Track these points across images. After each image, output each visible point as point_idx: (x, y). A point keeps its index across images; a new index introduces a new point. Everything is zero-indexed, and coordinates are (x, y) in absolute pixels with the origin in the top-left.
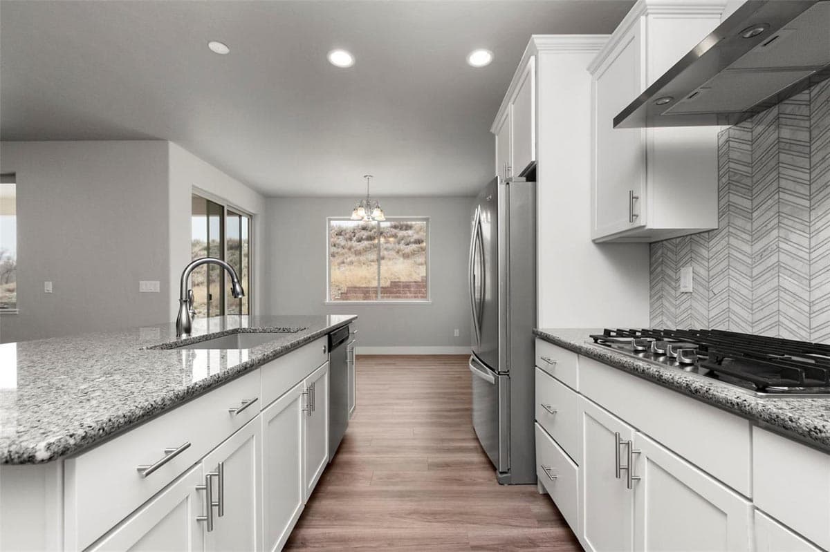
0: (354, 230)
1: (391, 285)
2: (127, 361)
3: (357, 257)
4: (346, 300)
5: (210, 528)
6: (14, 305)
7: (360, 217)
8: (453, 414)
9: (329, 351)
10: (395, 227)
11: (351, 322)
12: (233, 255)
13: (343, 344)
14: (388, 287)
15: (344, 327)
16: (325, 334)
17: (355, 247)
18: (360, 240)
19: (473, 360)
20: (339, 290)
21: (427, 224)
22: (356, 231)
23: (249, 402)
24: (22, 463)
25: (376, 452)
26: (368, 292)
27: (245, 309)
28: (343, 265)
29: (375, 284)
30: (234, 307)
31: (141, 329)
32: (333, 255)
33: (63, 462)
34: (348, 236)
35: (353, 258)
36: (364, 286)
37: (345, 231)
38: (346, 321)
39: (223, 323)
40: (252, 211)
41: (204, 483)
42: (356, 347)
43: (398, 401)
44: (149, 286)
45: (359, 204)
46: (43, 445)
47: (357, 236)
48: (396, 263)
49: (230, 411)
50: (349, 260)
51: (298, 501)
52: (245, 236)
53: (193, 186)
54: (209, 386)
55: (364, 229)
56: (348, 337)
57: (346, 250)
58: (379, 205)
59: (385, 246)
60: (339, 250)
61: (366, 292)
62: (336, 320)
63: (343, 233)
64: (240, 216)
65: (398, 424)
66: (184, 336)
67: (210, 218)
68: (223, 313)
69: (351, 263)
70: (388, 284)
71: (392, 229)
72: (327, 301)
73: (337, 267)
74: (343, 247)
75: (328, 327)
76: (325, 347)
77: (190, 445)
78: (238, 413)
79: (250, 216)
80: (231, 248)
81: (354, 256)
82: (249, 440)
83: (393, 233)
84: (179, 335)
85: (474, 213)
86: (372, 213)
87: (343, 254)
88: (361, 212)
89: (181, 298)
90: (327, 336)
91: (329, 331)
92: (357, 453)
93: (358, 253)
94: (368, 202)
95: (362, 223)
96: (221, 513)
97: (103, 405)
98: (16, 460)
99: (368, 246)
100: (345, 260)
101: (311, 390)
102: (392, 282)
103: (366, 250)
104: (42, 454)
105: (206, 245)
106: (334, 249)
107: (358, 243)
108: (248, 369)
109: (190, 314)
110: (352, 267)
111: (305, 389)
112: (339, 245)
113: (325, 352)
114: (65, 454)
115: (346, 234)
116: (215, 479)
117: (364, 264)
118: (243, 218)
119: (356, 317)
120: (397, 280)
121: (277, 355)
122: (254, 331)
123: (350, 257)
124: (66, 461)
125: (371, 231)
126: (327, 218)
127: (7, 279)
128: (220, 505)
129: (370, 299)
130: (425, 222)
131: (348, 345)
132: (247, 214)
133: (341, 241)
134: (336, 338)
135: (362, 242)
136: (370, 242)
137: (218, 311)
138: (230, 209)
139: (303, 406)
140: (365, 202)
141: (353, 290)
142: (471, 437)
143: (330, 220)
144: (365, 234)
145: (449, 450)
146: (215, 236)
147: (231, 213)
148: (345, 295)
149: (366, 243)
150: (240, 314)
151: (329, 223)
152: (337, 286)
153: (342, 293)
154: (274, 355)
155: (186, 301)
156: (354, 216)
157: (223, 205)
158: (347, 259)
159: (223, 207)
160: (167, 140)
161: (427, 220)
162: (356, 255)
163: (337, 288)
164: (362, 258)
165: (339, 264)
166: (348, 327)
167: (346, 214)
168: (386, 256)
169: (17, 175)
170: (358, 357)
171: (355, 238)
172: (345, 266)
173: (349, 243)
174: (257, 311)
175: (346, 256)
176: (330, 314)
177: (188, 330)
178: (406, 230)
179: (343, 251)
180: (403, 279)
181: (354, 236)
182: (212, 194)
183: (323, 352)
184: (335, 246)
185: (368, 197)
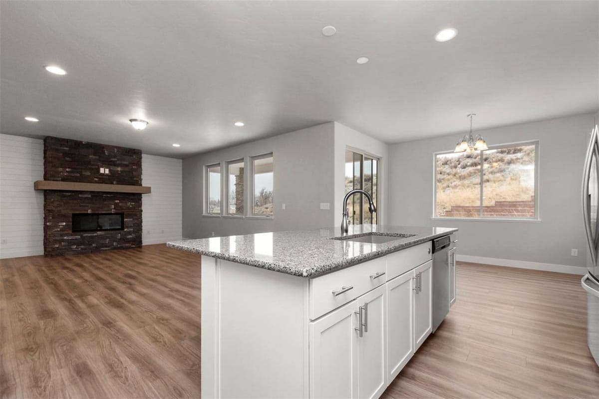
0: (459, 159)
1: (496, 204)
2: (322, 244)
3: (462, 182)
4: (451, 216)
5: (361, 335)
6: (272, 215)
7: (463, 149)
8: (560, 328)
9: (433, 253)
10: (502, 152)
11: (452, 233)
12: (366, 185)
13: (444, 250)
14: (492, 207)
15: (446, 236)
16: (430, 240)
17: (460, 173)
18: (464, 167)
19: (588, 279)
20: (444, 208)
21: (537, 147)
22: (461, 160)
23: (380, 274)
24: (299, 276)
25: (473, 338)
26: (470, 211)
27: (374, 220)
28: (448, 188)
29: (478, 204)
30: (367, 220)
31: (321, 230)
32: (439, 181)
33: (309, 280)
34: (453, 164)
35: (458, 182)
36: (467, 205)
37: (450, 160)
38: (447, 232)
39: (362, 229)
40: (379, 155)
41: (358, 311)
42: (457, 253)
43: (496, 304)
44: (325, 206)
45: (462, 139)
46: (305, 270)
47: (461, 164)
48: (502, 185)
49: (370, 277)
50: (453, 184)
51: (409, 349)
52: (375, 172)
53: (347, 145)
54: (361, 260)
55: (469, 157)
56: (449, 245)
57: (451, 176)
58: (482, 138)
59: (490, 170)
60: (446, 176)
61: (468, 210)
62: (440, 231)
63: (448, 163)
64: (372, 160)
65: (496, 322)
66: (345, 234)
67: (355, 163)
68: (361, 223)
69: (456, 187)
70: (493, 203)
71: (498, 154)
72: (433, 217)
73: (442, 191)
74: (448, 174)
75: (433, 235)
76: (429, 249)
77: (352, 288)
78: (375, 278)
79: (378, 159)
80: (366, 180)
81: (458, 181)
82: (379, 297)
83: (499, 158)
84: (342, 233)
85: (591, 132)
86: (474, 145)
87: (448, 180)
88: (464, 146)
89: (344, 213)
90: (431, 241)
91: (433, 238)
92: (456, 334)
93: (462, 178)
94: (470, 136)
95: (465, 153)
96: (366, 331)
97: (320, 260)
98: (297, 274)
99: (472, 171)
100: (450, 185)
101: (419, 277)
102: (496, 202)
103: (470, 175)
104: (305, 274)
105: (352, 179)
106: (439, 176)
107: (463, 170)
108: (380, 255)
109: (348, 222)
110: (456, 190)
111: (415, 275)
112: (445, 172)
113: (429, 252)
114: (312, 276)
115: (451, 163)
116: (363, 311)
117: (468, 187)
118: (374, 161)
119: (457, 230)
120: (503, 200)
121: (397, 249)
122: (382, 234)
123: (455, 181)
124: (310, 280)
125: (475, 158)
126: (434, 153)
127: (265, 202)
128: (366, 325)
129: (473, 217)
130: (533, 146)
131: (449, 250)
132: (376, 158)
133: (447, 169)
134: (438, 244)
135: (467, 168)
136: (475, 168)
137: (358, 222)
138: (366, 156)
139: (413, 287)
140: (468, 137)
141: (457, 208)
142: (585, 355)
143: (436, 155)
144: (470, 161)
145: (553, 358)
146: (358, 174)
147: (367, 159)
148: (449, 213)
149: (471, 169)
150: (372, 223)
151: (436, 157)
152: (442, 206)
153: (447, 211)
154: (395, 249)
155: (346, 215)
156: (458, 149)
157: (362, 154)
158: (452, 183)
159: (362, 156)
160: (333, 122)
161: (536, 143)
162: (460, 180)
163: (443, 207)
164: (466, 182)
165: (444, 188)
166: (449, 237)
167: (451, 148)
168: (492, 179)
169: (273, 154)
170: (459, 263)
171: (459, 166)
172: (449, 189)
173: (454, 170)
174: (382, 223)
175: (452, 181)
176: (435, 227)
177: (347, 231)
178: (514, 153)
179: (449, 177)
180: (509, 200)
181: (459, 164)
182: (356, 149)
183: (428, 253)
184: (441, 173)
185: (471, 132)
